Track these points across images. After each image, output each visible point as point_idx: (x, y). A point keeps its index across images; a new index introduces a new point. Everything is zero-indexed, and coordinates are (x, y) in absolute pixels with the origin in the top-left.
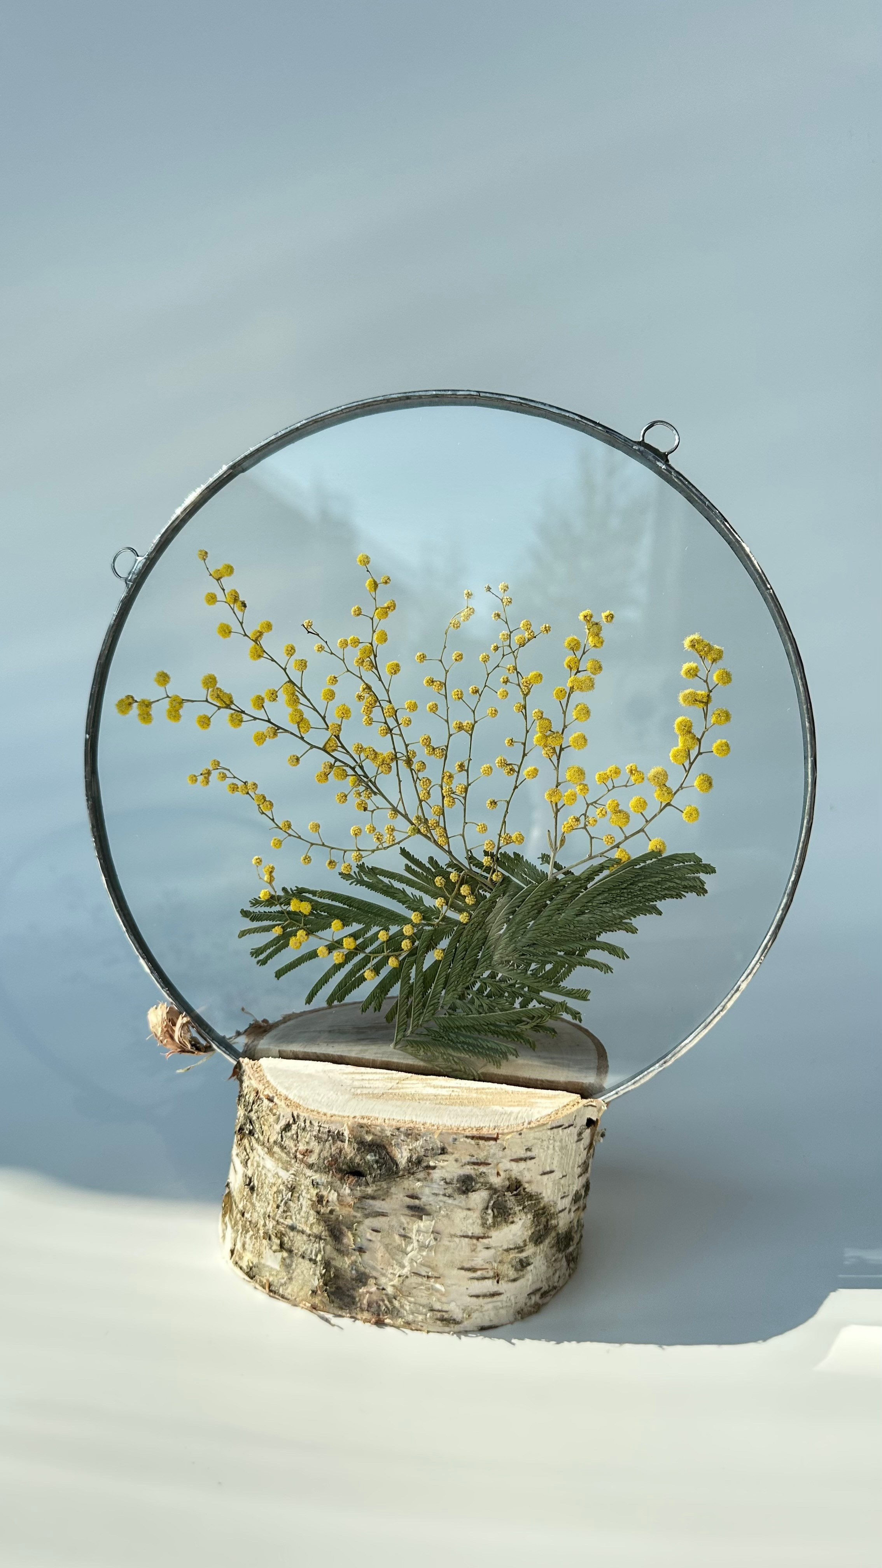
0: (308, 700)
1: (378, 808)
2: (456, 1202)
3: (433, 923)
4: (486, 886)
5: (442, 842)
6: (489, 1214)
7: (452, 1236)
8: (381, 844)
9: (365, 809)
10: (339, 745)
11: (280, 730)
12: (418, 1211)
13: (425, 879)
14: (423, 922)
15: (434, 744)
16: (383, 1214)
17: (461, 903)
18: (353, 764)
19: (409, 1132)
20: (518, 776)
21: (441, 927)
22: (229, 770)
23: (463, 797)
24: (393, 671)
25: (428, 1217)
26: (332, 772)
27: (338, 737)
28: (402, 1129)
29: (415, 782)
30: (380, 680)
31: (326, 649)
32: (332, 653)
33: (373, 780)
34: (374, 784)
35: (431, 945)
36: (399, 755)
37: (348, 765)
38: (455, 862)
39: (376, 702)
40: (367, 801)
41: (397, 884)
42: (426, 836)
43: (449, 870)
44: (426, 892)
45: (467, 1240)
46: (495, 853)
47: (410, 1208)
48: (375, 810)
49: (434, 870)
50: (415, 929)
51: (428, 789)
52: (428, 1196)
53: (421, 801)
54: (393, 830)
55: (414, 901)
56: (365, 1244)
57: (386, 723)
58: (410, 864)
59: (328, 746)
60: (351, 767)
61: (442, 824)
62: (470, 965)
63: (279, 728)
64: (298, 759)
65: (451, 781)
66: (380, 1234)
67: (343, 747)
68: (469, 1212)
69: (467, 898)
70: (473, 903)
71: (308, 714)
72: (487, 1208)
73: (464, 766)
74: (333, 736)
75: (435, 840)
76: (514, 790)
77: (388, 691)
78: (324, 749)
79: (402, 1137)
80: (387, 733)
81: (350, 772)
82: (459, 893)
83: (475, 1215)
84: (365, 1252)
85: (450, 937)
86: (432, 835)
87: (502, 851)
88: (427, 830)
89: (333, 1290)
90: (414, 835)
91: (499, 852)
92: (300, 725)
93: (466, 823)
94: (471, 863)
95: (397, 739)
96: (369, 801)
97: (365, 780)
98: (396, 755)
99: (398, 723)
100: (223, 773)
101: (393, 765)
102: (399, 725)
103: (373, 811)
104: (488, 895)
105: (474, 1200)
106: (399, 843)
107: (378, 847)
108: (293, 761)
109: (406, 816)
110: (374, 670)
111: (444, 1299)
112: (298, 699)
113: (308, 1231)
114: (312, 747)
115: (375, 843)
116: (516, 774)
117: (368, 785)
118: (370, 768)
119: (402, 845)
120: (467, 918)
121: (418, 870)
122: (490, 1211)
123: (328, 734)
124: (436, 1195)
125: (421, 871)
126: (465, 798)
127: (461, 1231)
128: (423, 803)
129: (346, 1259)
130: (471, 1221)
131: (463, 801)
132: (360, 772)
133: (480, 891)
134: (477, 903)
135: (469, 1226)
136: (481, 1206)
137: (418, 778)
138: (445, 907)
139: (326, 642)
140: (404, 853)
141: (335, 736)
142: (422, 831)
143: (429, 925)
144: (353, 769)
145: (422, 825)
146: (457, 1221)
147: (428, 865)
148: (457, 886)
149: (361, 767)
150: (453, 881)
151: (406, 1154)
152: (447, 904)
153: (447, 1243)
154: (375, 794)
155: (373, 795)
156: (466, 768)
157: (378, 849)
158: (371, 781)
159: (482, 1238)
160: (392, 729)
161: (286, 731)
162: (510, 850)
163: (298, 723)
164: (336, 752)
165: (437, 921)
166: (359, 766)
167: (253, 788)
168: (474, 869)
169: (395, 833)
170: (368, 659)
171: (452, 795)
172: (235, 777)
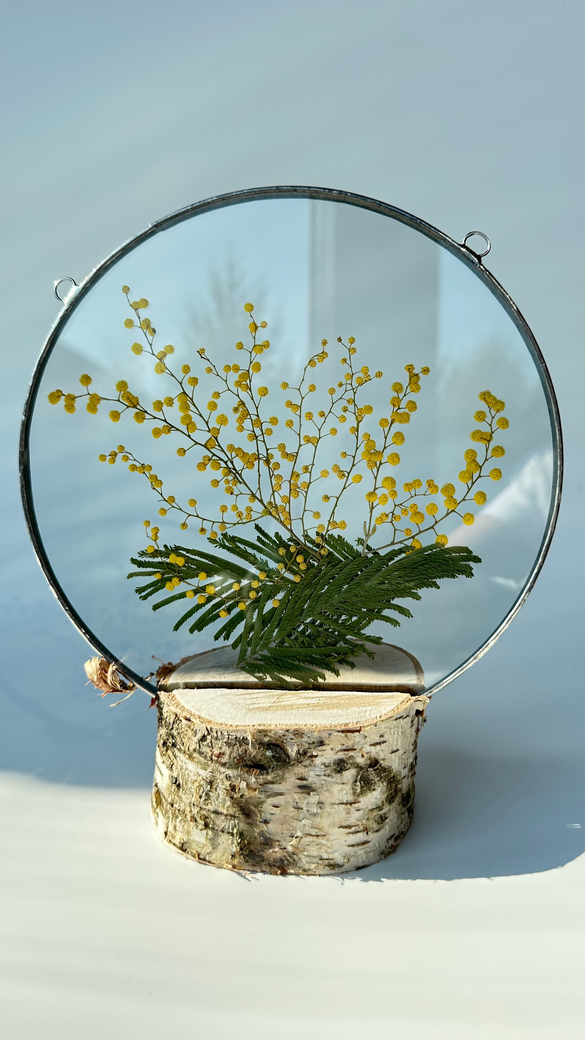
0: (197, 408)
1: (241, 493)
2: (333, 780)
3: (274, 580)
4: (315, 557)
5: (287, 523)
6: (358, 786)
7: (333, 804)
8: (241, 520)
9: (232, 493)
10: (217, 444)
11: (173, 429)
12: (307, 789)
13: (271, 548)
14: (266, 579)
15: (288, 451)
16: (281, 794)
17: (295, 568)
18: (226, 459)
19: (296, 732)
20: (347, 480)
21: (279, 584)
22: (131, 454)
23: (305, 492)
24: (263, 394)
25: (315, 793)
26: (210, 464)
27: (216, 438)
28: (291, 731)
29: (271, 478)
30: (252, 399)
31: (214, 371)
32: (218, 375)
33: (240, 472)
34: (240, 475)
35: (270, 596)
36: (261, 456)
37: (221, 459)
38: (294, 538)
39: (248, 415)
40: (233, 487)
41: (249, 550)
42: (275, 517)
43: (290, 543)
44: (271, 558)
45: (343, 806)
46: (324, 534)
47: (300, 787)
48: (239, 494)
49: (278, 543)
50: (260, 583)
51: (280, 483)
52: (314, 777)
53: (274, 491)
54: (251, 510)
55: (261, 563)
56: (268, 817)
57: (253, 431)
58: (261, 536)
59: (208, 444)
60: (224, 461)
61: (287, 510)
62: (297, 613)
63: (172, 427)
64: (185, 451)
65: (298, 479)
66: (279, 809)
67: (219, 446)
68: (343, 786)
69: (301, 565)
70: (305, 568)
71: (196, 418)
72: (356, 781)
73: (308, 469)
74: (213, 437)
75: (281, 521)
76: (343, 490)
77: (257, 408)
78: (205, 446)
79: (291, 736)
80: (254, 439)
81: (223, 465)
82: (295, 561)
83: (348, 787)
84: (269, 823)
85: (285, 592)
86: (279, 516)
87: (330, 533)
88: (276, 513)
89: (247, 853)
90: (267, 515)
91: (328, 533)
92: (189, 427)
93: (306, 511)
94: (306, 539)
95: (261, 444)
96: (234, 488)
97: (234, 472)
98: (259, 456)
99: (262, 432)
100: (127, 456)
101: (256, 463)
102: (263, 434)
103: (237, 496)
104: (316, 564)
105: (347, 777)
106: (254, 520)
107: (238, 522)
108: (181, 453)
109: (261, 501)
110: (248, 391)
111: (329, 851)
112: (189, 406)
113: (225, 812)
114: (197, 443)
115: (236, 520)
116: (346, 478)
117: (236, 476)
118: (239, 464)
119: (256, 522)
120: (299, 579)
121: (267, 541)
122: (358, 783)
123: (209, 435)
124: (319, 776)
125: (268, 542)
126: (306, 492)
127: (339, 800)
128: (275, 493)
129: (255, 829)
130: (345, 792)
131: (305, 494)
132: (231, 466)
133: (311, 560)
134: (308, 569)
135: (344, 796)
136: (351, 781)
137: (273, 474)
138: (284, 570)
139: (214, 366)
140: (258, 528)
141: (214, 437)
142: (273, 513)
143: (270, 581)
144: (226, 463)
145: (273, 509)
146: (335, 793)
147: (274, 538)
148: (294, 556)
149: (232, 462)
150: (292, 552)
151: (295, 749)
152: (285, 568)
153: (329, 810)
154: (240, 483)
155: (239, 483)
156: (310, 471)
157: (238, 523)
158: (238, 473)
159: (354, 803)
160: (258, 437)
161: (178, 430)
162: (335, 533)
163: (188, 425)
164: (214, 449)
165: (277, 579)
166: (230, 461)
167: (149, 470)
168: (308, 544)
169: (252, 513)
170: (245, 383)
171: (297, 489)
172: (135, 460)
